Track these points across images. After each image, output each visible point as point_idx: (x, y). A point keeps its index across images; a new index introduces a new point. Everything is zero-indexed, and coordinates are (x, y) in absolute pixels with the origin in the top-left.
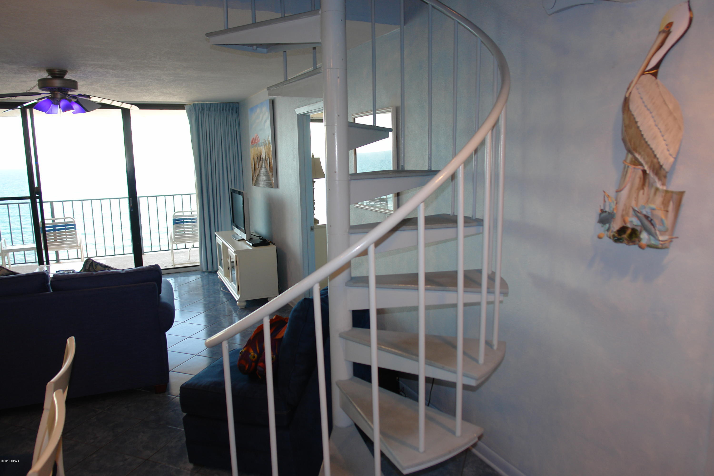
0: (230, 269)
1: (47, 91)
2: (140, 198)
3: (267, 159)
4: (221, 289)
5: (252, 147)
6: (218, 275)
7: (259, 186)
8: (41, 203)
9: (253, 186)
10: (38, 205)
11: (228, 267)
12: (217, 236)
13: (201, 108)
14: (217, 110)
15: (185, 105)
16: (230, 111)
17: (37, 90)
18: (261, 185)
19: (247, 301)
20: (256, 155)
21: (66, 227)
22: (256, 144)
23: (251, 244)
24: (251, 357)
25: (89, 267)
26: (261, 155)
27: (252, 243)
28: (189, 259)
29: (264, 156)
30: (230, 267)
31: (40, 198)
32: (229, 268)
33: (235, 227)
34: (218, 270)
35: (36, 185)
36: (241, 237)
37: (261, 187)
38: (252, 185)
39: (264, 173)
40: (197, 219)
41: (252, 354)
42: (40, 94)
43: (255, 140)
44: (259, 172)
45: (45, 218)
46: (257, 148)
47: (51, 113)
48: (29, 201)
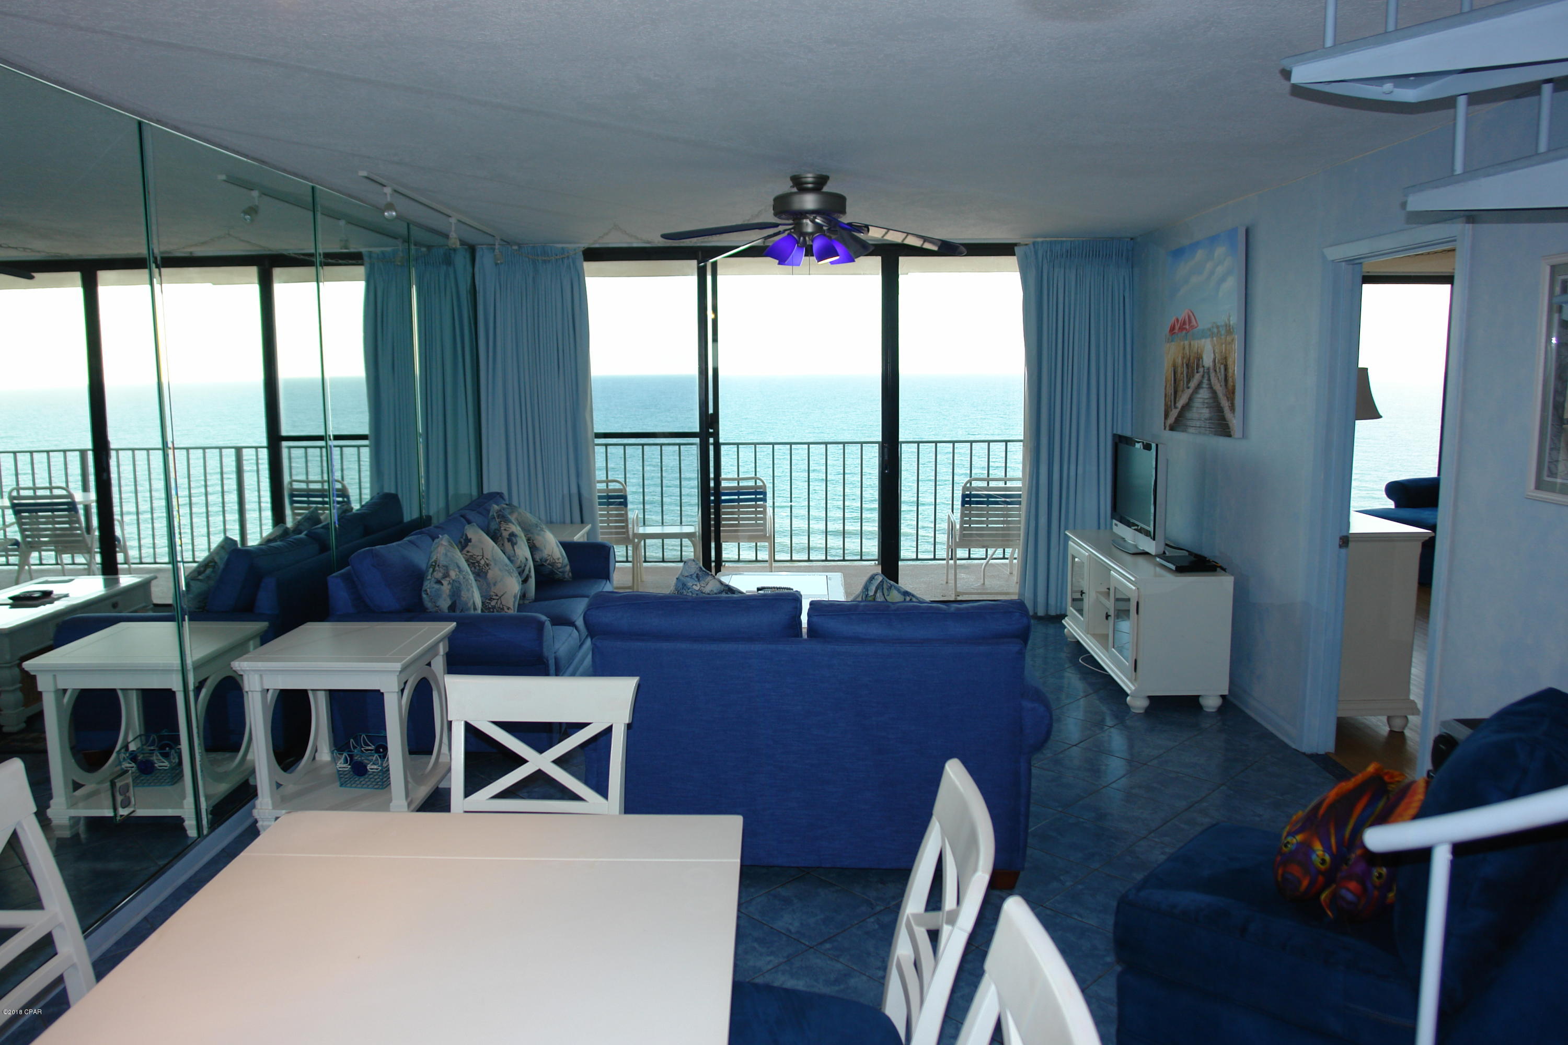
0: (1111, 619)
1: (788, 219)
2: (903, 445)
3: (1220, 368)
4: (1080, 661)
5: (1172, 341)
6: (1065, 627)
7: (1184, 431)
8: (717, 446)
9: (1165, 429)
10: (711, 448)
11: (1107, 613)
12: (1069, 537)
13: (1049, 251)
14: (1084, 255)
15: (1016, 245)
16: (1112, 257)
17: (770, 217)
18: (1191, 430)
19: (1150, 697)
20: (1183, 358)
21: (741, 497)
22: (1186, 334)
23: (1173, 567)
24: (1316, 859)
25: (876, 592)
26: (1199, 358)
27: (1174, 565)
28: (982, 582)
29: (1207, 361)
30: (1112, 613)
31: (716, 435)
32: (1110, 616)
33: (1118, 521)
34: (1067, 616)
35: (711, 411)
36: (1137, 548)
37: (1193, 433)
38: (1163, 427)
39: (1206, 401)
40: (1020, 498)
41: (1320, 853)
42: (776, 225)
43: (1184, 323)
44: (1191, 399)
45: (723, 476)
46: (1187, 343)
47: (792, 264)
48: (697, 440)
